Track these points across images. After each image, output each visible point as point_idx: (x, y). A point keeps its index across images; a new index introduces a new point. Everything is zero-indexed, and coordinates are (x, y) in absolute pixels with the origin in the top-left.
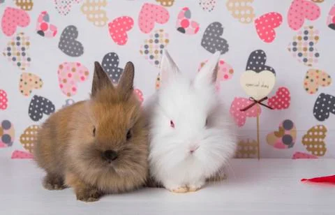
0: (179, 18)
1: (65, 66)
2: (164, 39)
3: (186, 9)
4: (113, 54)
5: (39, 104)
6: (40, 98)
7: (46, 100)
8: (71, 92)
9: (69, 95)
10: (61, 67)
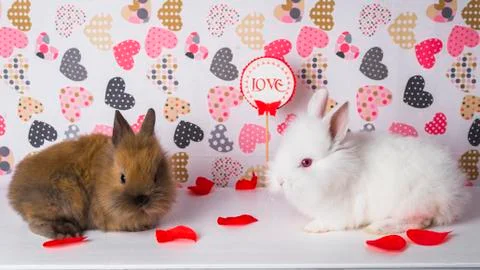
0: (187, 42)
1: (67, 91)
2: (172, 64)
3: (194, 34)
4: (119, 79)
5: (40, 130)
6: (41, 124)
7: (47, 125)
8: (75, 118)
9: (72, 120)
10: (63, 91)
